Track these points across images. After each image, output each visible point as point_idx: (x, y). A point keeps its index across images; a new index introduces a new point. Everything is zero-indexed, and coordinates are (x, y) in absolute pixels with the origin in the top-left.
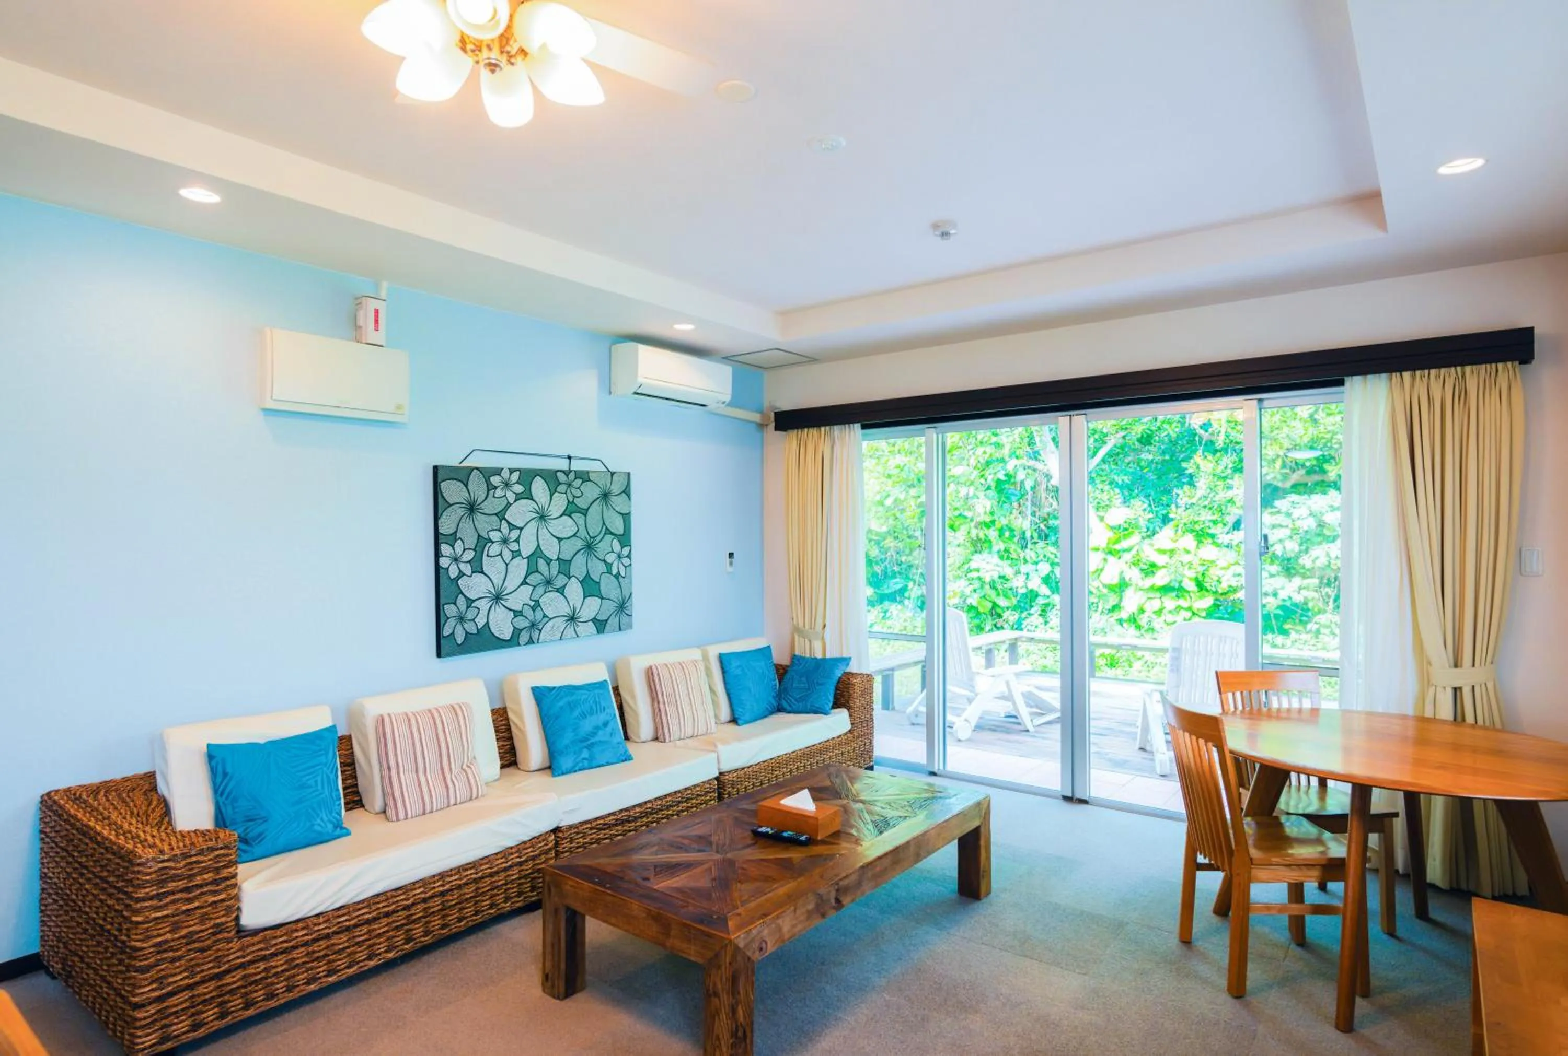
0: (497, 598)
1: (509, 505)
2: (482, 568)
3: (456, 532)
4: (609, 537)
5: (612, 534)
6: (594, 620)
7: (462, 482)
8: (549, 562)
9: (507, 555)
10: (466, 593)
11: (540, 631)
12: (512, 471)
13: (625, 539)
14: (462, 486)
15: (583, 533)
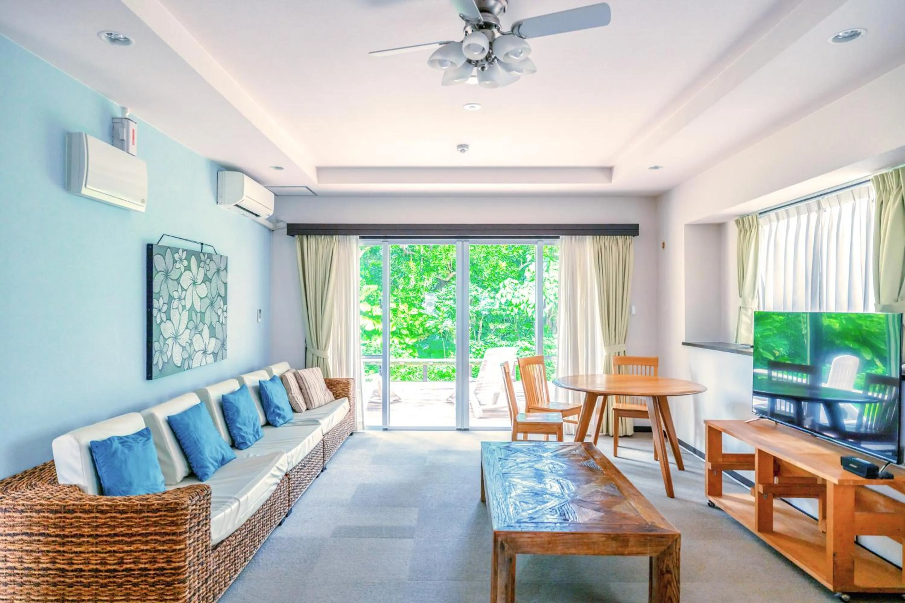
0: (176, 338)
1: (182, 274)
2: (170, 317)
3: (160, 292)
4: (219, 298)
5: (221, 296)
6: (213, 353)
7: (162, 255)
8: (196, 313)
9: (181, 308)
10: (164, 335)
11: (192, 360)
12: (184, 250)
13: (225, 300)
14: (162, 258)
15: (209, 295)
